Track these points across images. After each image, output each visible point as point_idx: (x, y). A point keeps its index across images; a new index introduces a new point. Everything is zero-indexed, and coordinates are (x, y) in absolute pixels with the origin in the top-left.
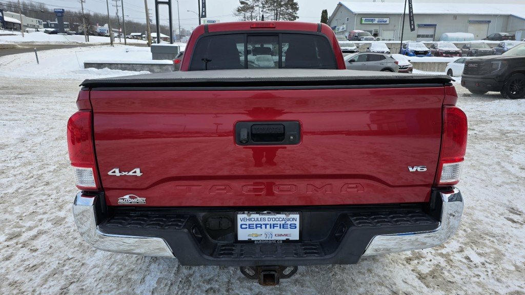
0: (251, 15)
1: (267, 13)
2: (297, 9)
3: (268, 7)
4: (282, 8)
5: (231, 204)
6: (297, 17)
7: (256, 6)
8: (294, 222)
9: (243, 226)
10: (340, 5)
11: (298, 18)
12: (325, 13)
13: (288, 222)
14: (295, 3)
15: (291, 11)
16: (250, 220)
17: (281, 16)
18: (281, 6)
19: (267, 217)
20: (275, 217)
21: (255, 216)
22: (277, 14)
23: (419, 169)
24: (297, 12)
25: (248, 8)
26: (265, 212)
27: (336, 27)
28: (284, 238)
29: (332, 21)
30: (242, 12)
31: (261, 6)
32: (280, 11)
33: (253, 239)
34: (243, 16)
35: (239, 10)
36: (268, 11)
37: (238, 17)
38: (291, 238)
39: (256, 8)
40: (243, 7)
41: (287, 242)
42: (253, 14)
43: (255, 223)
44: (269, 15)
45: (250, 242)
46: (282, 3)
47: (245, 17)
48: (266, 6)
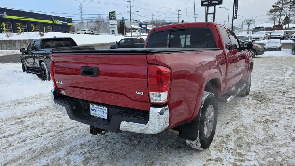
0: (280, 14)
5: (89, 100)
7: (285, 7)
8: (105, 111)
9: (92, 110)
13: (104, 111)
16: (93, 107)
19: (98, 107)
20: (100, 107)
21: (95, 106)
23: (140, 93)
25: (278, 10)
28: (103, 117)
30: (273, 12)
31: (289, 7)
33: (95, 115)
34: (274, 15)
35: (271, 12)
37: (270, 16)
39: (285, 9)
40: (274, 9)
41: (104, 119)
42: (282, 13)
43: (95, 109)
45: (94, 116)
47: (275, 16)
48: (293, 6)
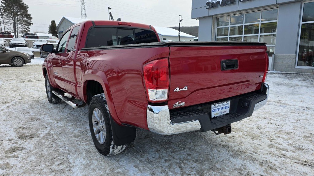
1: (6, 19)
2: (31, 18)
3: (6, 15)
4: (19, 17)
6: (31, 23)
8: (228, 105)
9: (213, 111)
10: (64, 19)
11: (33, 24)
12: (53, 22)
14: (28, 14)
15: (25, 19)
16: (215, 107)
17: (18, 22)
18: (18, 15)
19: (220, 104)
20: (223, 104)
21: (217, 105)
22: (15, 21)
24: (31, 20)
26: (220, 102)
27: (62, 31)
28: (225, 113)
29: (59, 28)
32: (17, 18)
33: (216, 116)
36: (7, 18)
38: (227, 113)
43: (216, 108)
44: (8, 20)
45: (214, 118)
46: (18, 13)
